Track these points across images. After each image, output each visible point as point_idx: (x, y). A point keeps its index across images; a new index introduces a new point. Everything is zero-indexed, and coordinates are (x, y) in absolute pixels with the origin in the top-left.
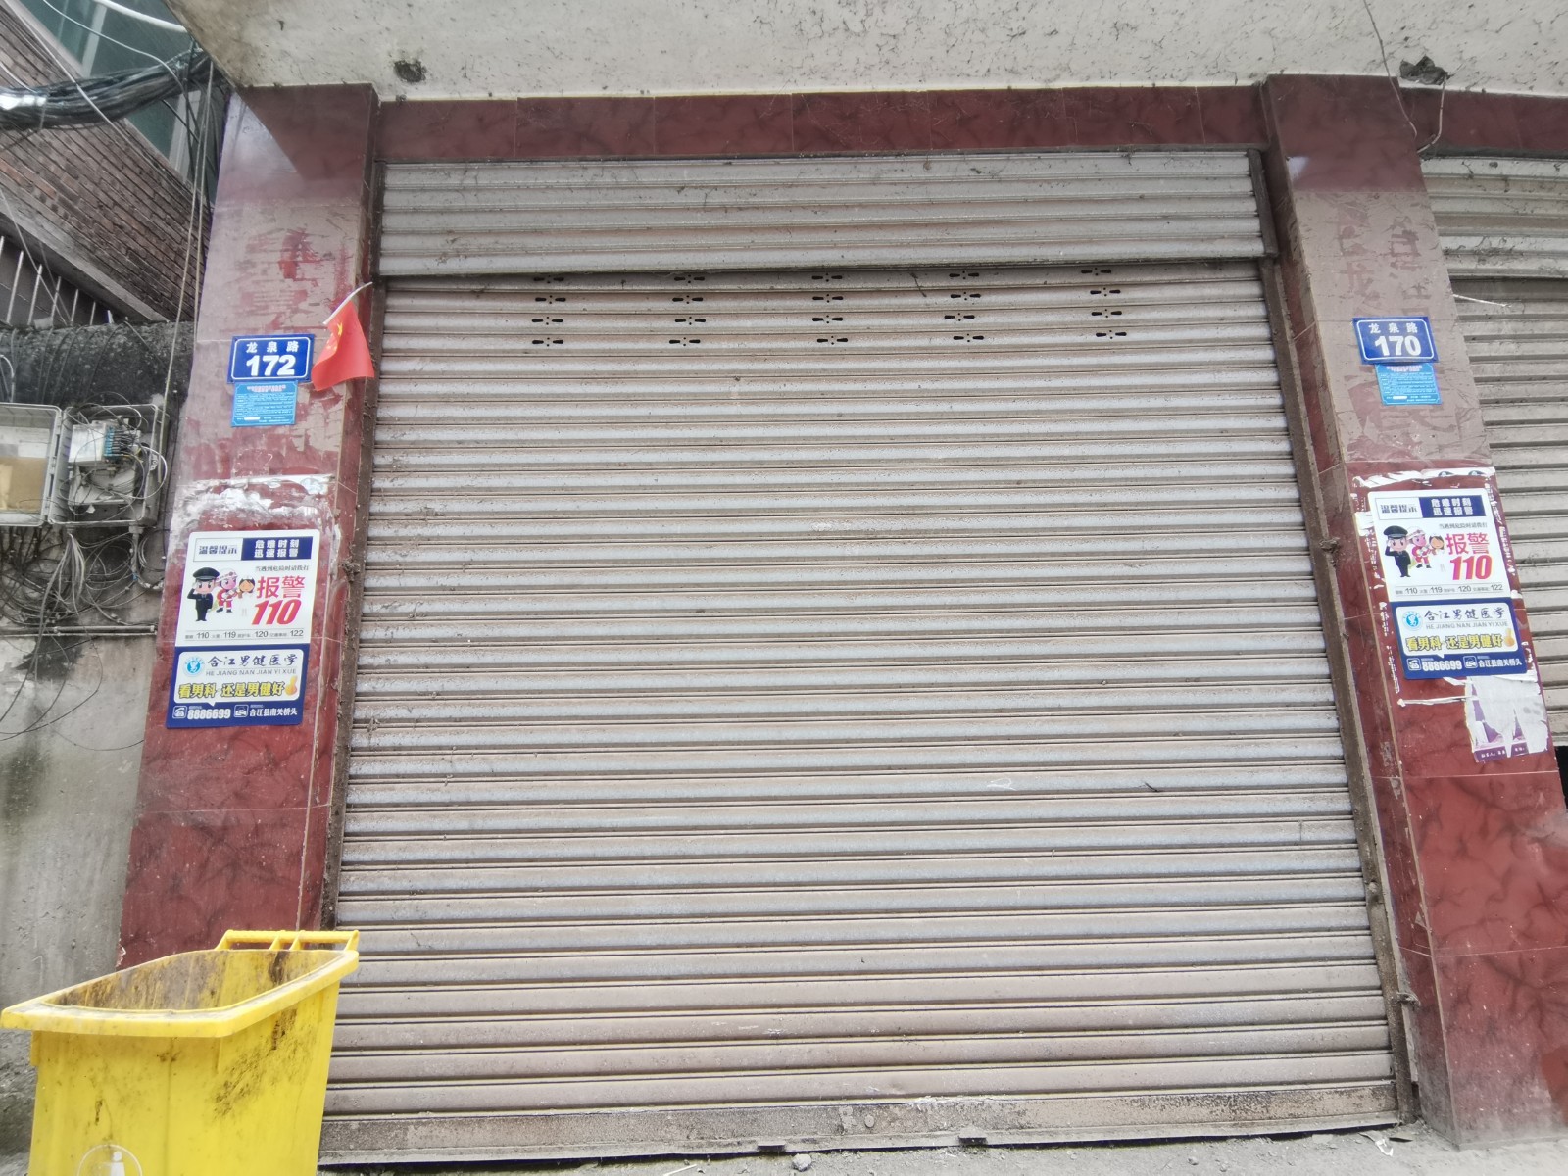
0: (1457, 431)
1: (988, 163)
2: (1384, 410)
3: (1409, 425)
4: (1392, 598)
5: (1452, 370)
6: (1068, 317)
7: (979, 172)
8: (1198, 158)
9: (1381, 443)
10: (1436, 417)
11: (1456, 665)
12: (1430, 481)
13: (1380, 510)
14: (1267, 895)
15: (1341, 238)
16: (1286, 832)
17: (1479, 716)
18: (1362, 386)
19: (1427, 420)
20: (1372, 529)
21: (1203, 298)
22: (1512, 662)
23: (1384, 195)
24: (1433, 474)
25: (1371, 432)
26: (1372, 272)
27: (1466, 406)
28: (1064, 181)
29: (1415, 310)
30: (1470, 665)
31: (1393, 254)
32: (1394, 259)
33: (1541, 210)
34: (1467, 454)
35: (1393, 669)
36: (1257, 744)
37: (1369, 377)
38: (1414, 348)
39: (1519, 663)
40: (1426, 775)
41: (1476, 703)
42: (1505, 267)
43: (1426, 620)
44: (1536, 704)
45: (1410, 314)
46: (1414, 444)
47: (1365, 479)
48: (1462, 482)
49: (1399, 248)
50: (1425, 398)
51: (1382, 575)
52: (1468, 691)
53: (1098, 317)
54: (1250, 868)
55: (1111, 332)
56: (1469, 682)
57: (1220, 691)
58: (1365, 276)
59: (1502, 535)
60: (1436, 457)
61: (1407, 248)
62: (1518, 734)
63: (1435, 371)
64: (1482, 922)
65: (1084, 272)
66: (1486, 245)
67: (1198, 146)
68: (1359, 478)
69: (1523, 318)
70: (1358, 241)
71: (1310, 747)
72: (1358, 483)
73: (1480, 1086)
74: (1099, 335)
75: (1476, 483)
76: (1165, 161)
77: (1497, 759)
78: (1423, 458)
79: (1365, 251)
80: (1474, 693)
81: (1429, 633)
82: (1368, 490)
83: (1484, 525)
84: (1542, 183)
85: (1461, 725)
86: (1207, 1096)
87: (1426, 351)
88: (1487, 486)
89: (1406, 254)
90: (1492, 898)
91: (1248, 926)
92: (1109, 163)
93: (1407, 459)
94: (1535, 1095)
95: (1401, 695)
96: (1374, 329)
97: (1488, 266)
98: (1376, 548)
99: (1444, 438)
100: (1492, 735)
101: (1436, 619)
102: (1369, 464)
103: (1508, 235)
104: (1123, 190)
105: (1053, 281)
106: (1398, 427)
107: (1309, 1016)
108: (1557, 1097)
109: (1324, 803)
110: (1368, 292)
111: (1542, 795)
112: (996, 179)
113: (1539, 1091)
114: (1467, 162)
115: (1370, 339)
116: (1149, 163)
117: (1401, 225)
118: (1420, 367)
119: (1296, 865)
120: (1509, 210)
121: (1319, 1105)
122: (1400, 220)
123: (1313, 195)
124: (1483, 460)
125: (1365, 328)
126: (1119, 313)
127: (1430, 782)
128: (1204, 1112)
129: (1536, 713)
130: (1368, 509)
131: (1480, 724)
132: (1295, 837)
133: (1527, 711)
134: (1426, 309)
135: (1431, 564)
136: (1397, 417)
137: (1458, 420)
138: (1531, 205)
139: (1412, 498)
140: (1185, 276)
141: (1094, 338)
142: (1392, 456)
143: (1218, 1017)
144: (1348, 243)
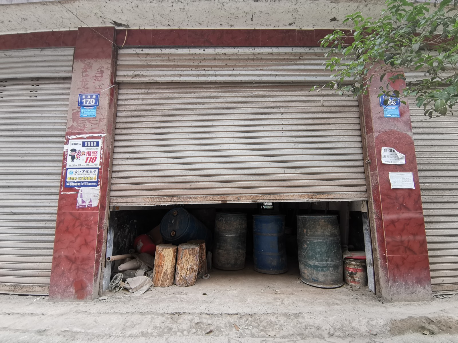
0: (98, 124)
1: (9, 53)
2: (80, 119)
3: (85, 123)
4: (67, 167)
5: (102, 108)
6: (24, 92)
7: (6, 55)
8: (60, 50)
9: (77, 127)
10: (94, 120)
11: (79, 184)
12: (87, 137)
13: (71, 144)
14: (34, 239)
15: (83, 72)
16: (42, 224)
17: (81, 197)
18: (76, 112)
19: (91, 121)
20: (68, 149)
21: (59, 87)
22: (94, 184)
23: (99, 60)
24: (88, 135)
25: (75, 124)
26: (88, 82)
27: (102, 118)
28: (25, 57)
29: (96, 92)
30: (82, 184)
31: (96, 77)
32: (95, 78)
33: (155, 63)
34: (99, 130)
35: (62, 185)
36: (40, 203)
37: (79, 110)
38: (92, 102)
39: (96, 184)
40: (63, 211)
41: (81, 194)
42: (139, 80)
43: (75, 173)
44: (98, 194)
45: (95, 93)
46: (85, 127)
47: (69, 136)
48: (95, 138)
49: (98, 75)
50: (92, 116)
51: (66, 161)
52: (80, 191)
53: (31, 92)
54: (31, 232)
55: (33, 96)
56: (81, 188)
57: (35, 189)
58: (86, 83)
59: (102, 151)
60: (90, 131)
61: (100, 75)
62: (91, 202)
63: (97, 108)
64: (67, 247)
65: (32, 80)
66: (135, 74)
67: (60, 47)
68: (68, 136)
69: (148, 93)
70: (87, 73)
71: (53, 204)
72: (67, 137)
73: (57, 287)
74: (30, 97)
75: (99, 138)
76: (52, 51)
77: (83, 208)
78: (87, 131)
79: (88, 76)
80: (82, 191)
81: (74, 176)
82: (69, 139)
83: (98, 149)
84: (157, 55)
85: (76, 200)
86: (10, 285)
87: (96, 103)
88: (102, 139)
89: (99, 77)
90: (71, 242)
91: (27, 246)
92: (37, 52)
93: (83, 131)
94: (71, 291)
95: (63, 191)
96: (84, 97)
97: (134, 79)
98: (67, 154)
99: (94, 126)
100: (83, 202)
101: (78, 172)
102: (72, 132)
103: (141, 71)
104: (40, 59)
105: (24, 82)
106: (82, 123)
107: (36, 268)
108: (76, 292)
109: (53, 217)
110: (85, 87)
111: (92, 217)
112: (10, 57)
113: (72, 290)
114: (135, 50)
115: (82, 99)
116: (48, 52)
117: (101, 69)
118: (93, 107)
119: (42, 232)
120: (145, 63)
121: (34, 289)
122: (100, 67)
123: (79, 61)
124: (103, 132)
125: (82, 96)
126: (37, 91)
127: (64, 213)
128: (8, 288)
129: (97, 197)
130: (68, 144)
131: (81, 199)
132: (44, 225)
133: (94, 196)
134: (100, 92)
135: (80, 159)
136: (83, 120)
137: (99, 121)
138: (152, 62)
139: (80, 142)
140: (57, 82)
141: (29, 98)
142: (79, 130)
143: (14, 267)
144: (84, 74)
